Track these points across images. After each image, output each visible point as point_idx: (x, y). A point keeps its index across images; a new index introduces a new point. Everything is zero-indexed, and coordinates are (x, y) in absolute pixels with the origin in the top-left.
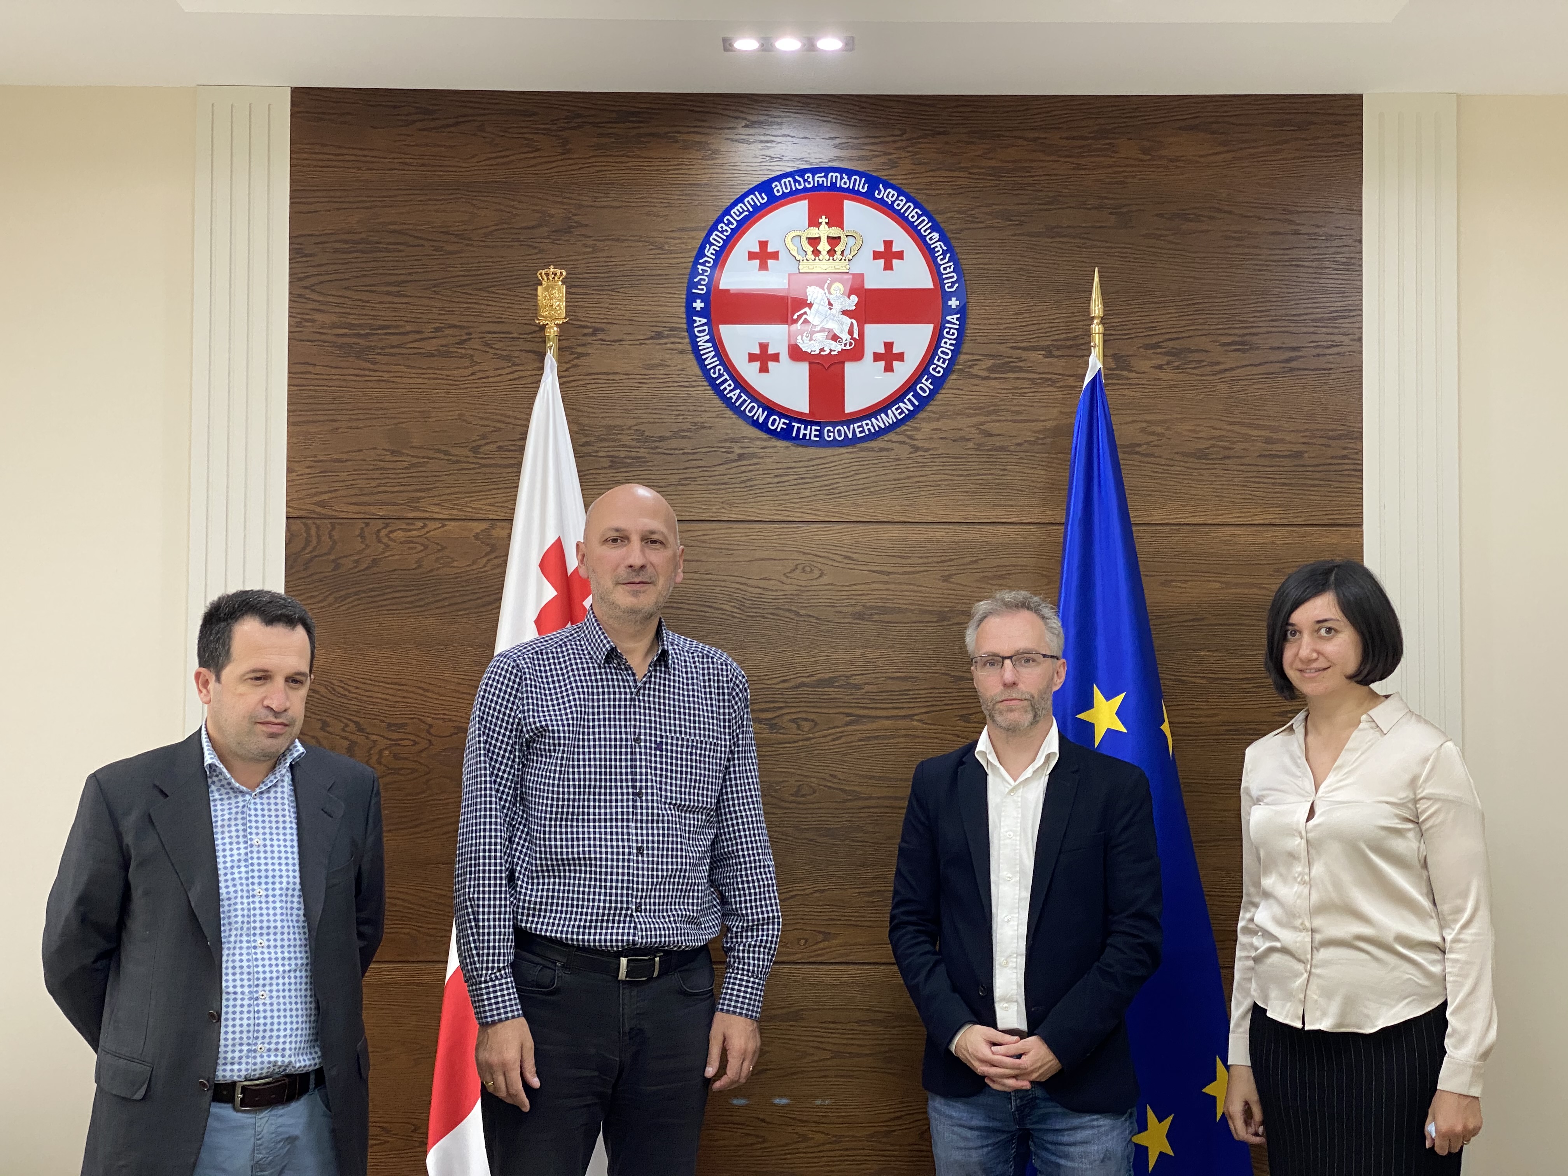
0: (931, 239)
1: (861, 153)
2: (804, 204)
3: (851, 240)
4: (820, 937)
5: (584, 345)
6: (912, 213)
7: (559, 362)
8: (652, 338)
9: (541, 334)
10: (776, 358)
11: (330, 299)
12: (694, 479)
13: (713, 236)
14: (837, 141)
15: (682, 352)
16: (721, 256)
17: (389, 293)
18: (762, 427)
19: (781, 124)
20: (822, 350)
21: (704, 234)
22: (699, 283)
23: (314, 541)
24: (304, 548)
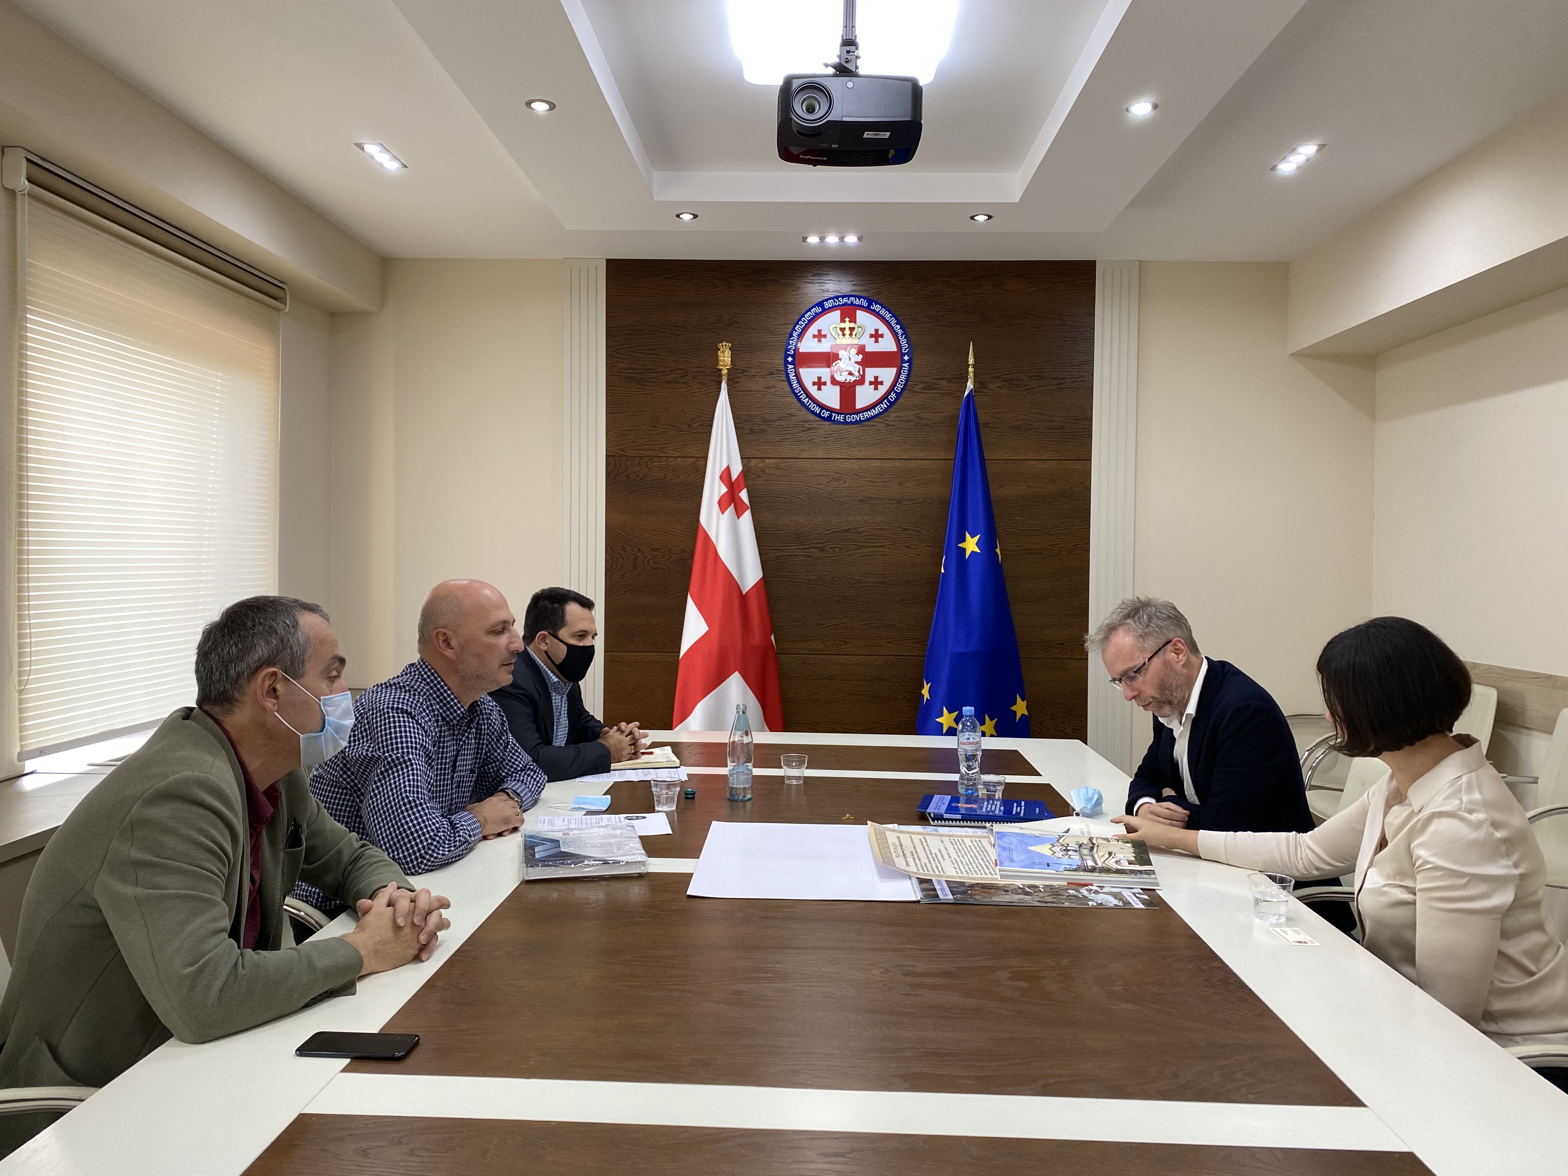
0: (896, 328)
1: (865, 288)
2: (839, 312)
3: (860, 329)
4: (843, 643)
5: (738, 378)
6: (888, 316)
7: (728, 386)
8: (769, 375)
9: (719, 373)
10: (825, 384)
11: (624, 356)
12: (788, 439)
13: (797, 327)
14: (854, 283)
15: (782, 381)
16: (801, 336)
17: (650, 354)
18: (819, 415)
19: (828, 275)
20: (846, 380)
21: (792, 326)
22: (790, 349)
23: (618, 466)
24: (613, 470)
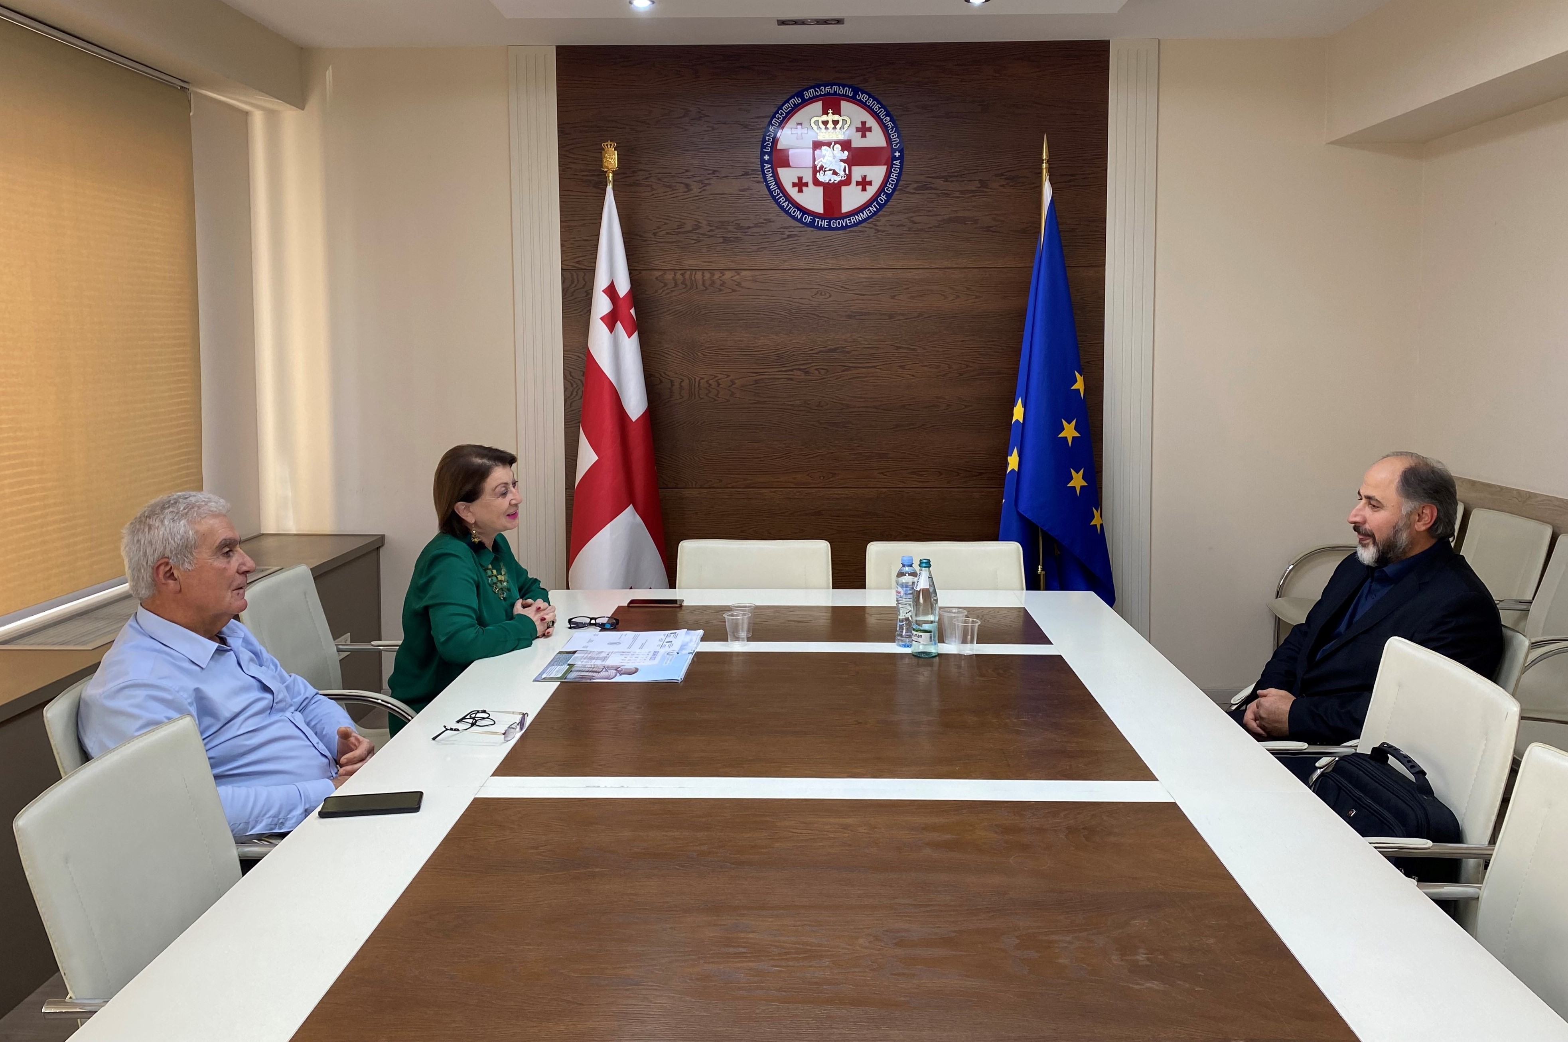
0: (886, 120)
1: (849, 75)
2: (820, 103)
3: (845, 122)
4: (832, 475)
6: (876, 107)
8: (743, 175)
10: (806, 185)
11: (580, 157)
12: (765, 248)
13: (774, 121)
14: (837, 69)
15: (759, 182)
16: (778, 131)
18: (800, 221)
19: (808, 60)
20: (830, 180)
21: (769, 120)
22: (767, 146)
23: (576, 282)
24: (570, 285)
